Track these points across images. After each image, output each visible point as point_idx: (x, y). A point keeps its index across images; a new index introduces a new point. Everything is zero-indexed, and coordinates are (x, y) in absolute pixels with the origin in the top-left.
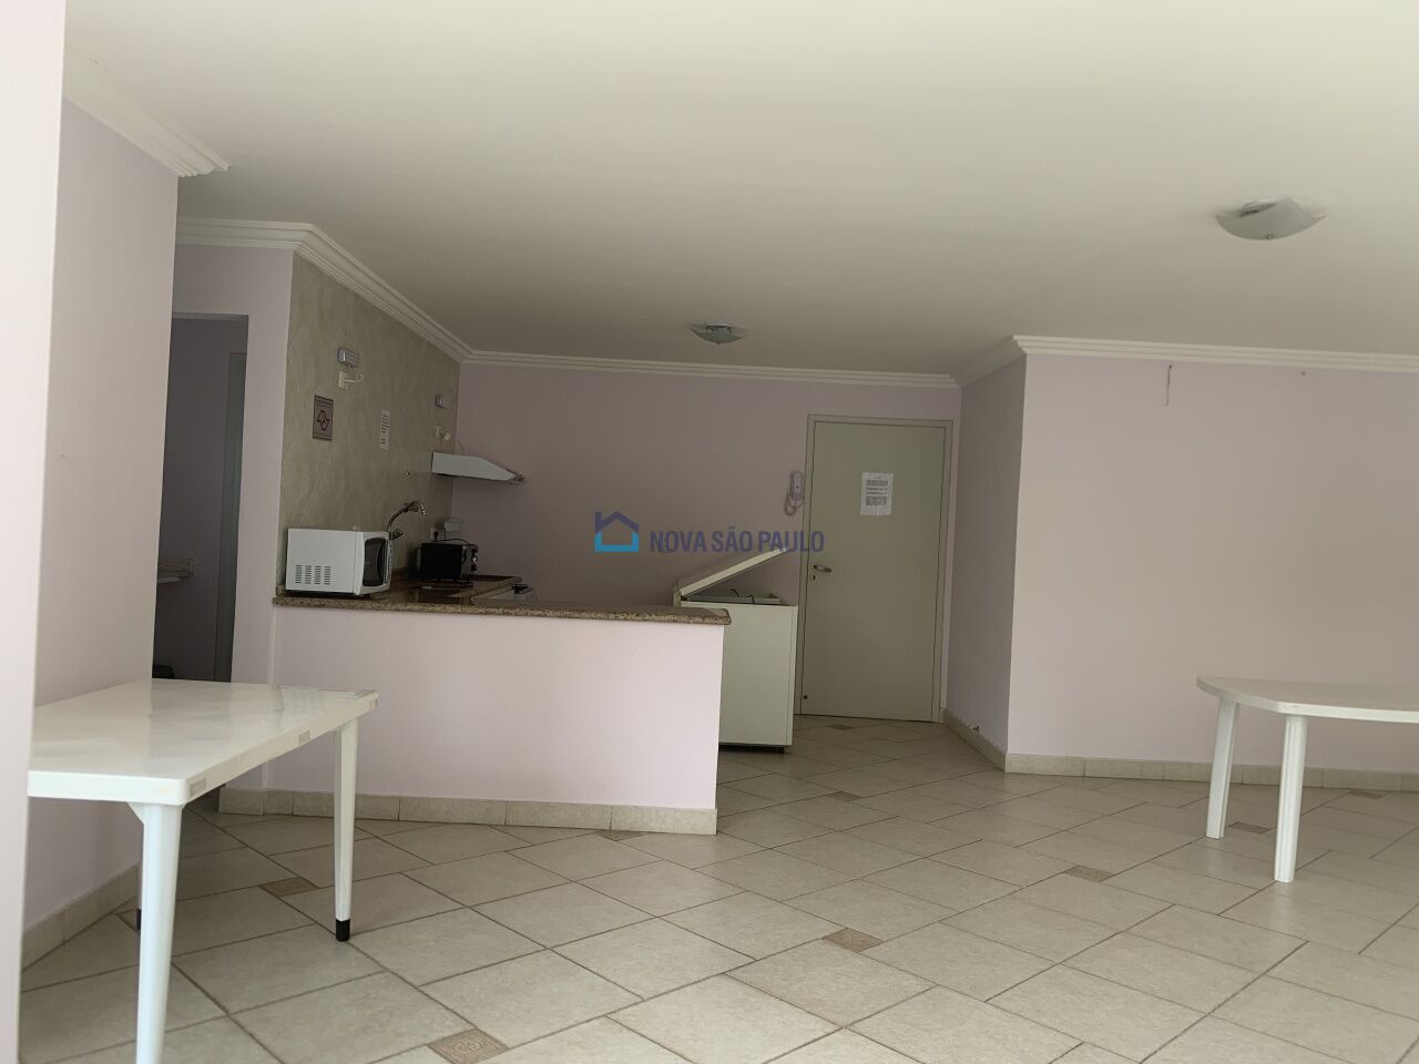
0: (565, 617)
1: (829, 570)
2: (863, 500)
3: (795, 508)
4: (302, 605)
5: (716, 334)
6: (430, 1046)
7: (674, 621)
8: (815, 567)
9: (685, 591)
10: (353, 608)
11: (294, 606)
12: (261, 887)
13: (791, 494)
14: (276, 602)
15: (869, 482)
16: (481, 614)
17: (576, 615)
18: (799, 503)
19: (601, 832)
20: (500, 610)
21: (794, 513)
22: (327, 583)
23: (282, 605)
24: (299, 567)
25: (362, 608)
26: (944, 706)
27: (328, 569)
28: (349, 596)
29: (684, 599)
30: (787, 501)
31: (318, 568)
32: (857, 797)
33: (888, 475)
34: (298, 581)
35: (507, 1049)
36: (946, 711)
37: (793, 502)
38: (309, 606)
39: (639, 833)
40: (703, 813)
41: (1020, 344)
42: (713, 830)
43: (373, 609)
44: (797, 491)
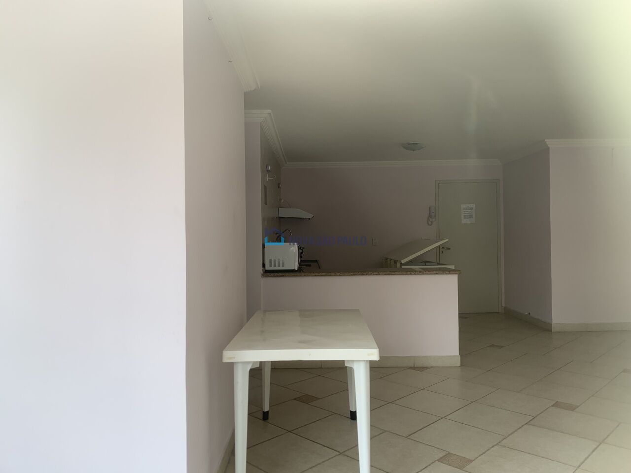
0: (388, 274)
1: (449, 249)
2: (463, 216)
3: (432, 222)
4: (274, 276)
5: (411, 147)
6: (438, 460)
7: (436, 274)
8: (443, 248)
9: (403, 261)
10: (297, 276)
11: (271, 277)
12: (294, 399)
13: (430, 216)
14: (263, 275)
15: (464, 209)
16: (352, 275)
17: (393, 273)
18: (434, 220)
19: (411, 368)
20: (360, 273)
21: (432, 225)
22: (283, 266)
23: (266, 276)
24: (271, 260)
25: (300, 276)
26: (504, 305)
27: (283, 260)
28: (293, 271)
29: (405, 264)
30: (428, 219)
31: (279, 260)
32: (503, 347)
33: (472, 205)
34: (271, 266)
35: (471, 461)
36: (505, 308)
37: (430, 219)
38: (277, 276)
39: (427, 368)
40: (454, 357)
41: (547, 143)
42: (459, 364)
43: (305, 276)
44: (433, 214)
